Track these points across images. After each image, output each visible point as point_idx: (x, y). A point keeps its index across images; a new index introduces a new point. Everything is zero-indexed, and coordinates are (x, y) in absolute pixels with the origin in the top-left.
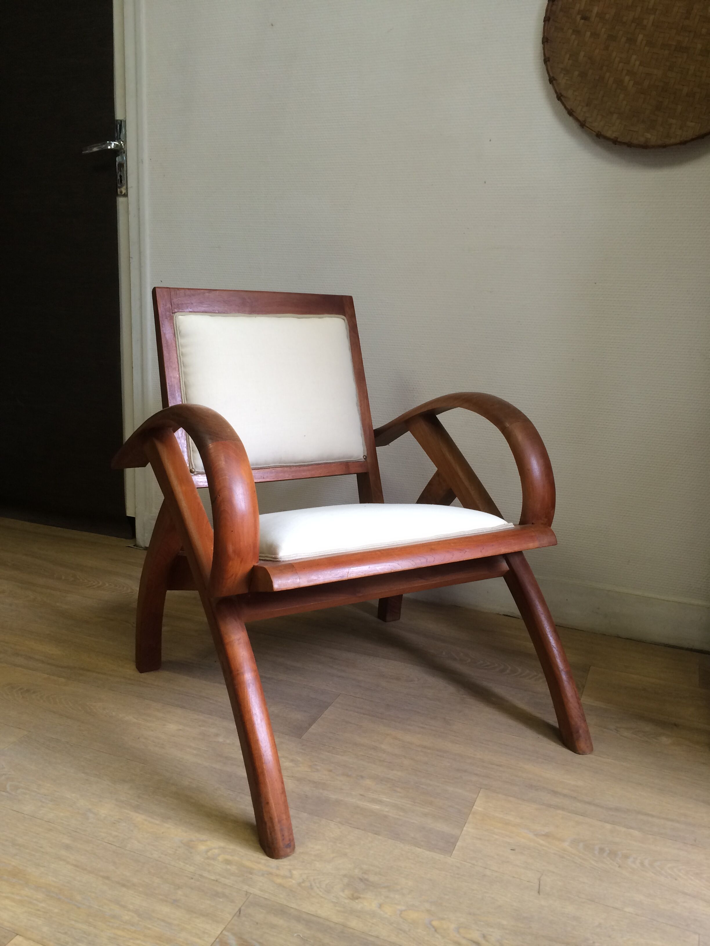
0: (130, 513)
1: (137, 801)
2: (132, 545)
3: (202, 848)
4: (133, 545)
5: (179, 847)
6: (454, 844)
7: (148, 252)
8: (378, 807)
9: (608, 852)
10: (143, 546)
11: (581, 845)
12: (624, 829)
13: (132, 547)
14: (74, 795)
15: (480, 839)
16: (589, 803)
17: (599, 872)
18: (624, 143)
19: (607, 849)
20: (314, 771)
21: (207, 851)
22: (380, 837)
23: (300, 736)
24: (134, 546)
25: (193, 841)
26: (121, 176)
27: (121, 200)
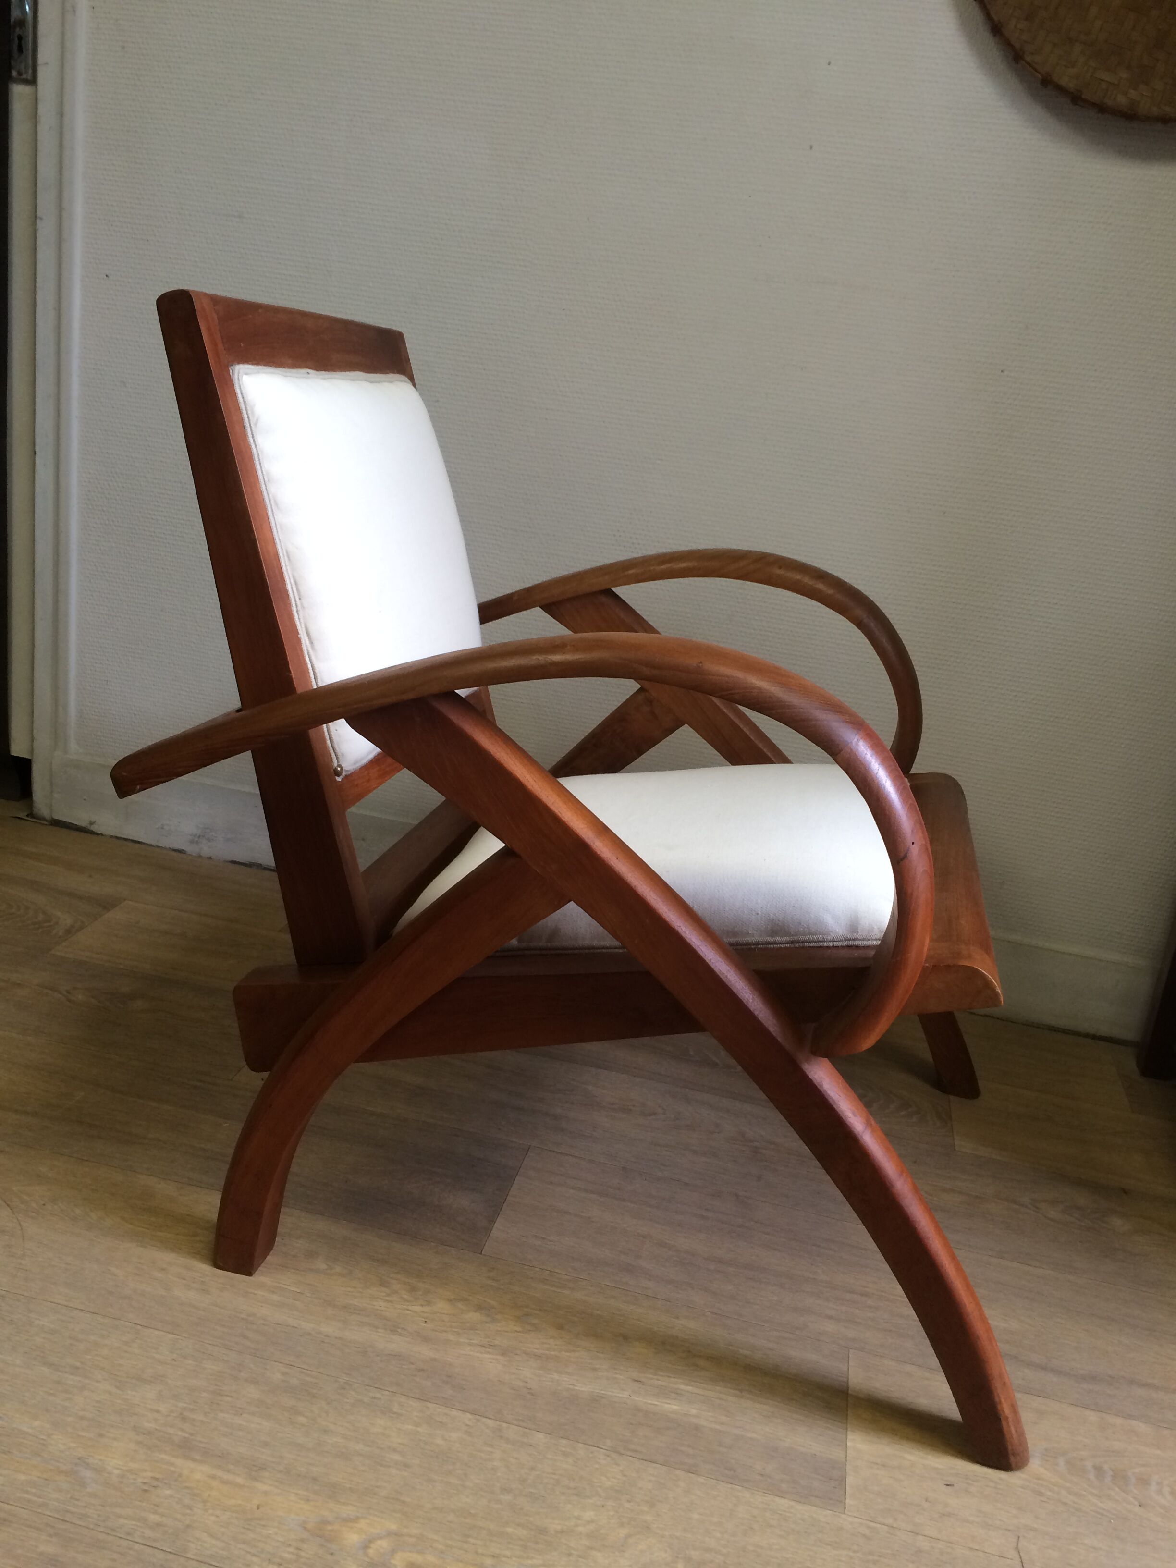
0: (18, 749)
1: (182, 1430)
2: (23, 815)
3: (353, 1538)
4: (26, 814)
5: (303, 1540)
6: (842, 1481)
7: (79, 208)
8: (675, 1407)
9: (1111, 1473)
10: (47, 816)
11: (1061, 1461)
12: (1119, 1421)
13: (26, 820)
14: (36, 1423)
15: (884, 1466)
16: (1043, 1368)
17: (1112, 1521)
18: (1094, 104)
19: (1106, 1467)
20: (530, 1330)
21: (366, 1547)
22: (701, 1480)
23: (478, 1249)
24: (27, 816)
25: (329, 1523)
26: (20, 38)
27: (19, 92)
